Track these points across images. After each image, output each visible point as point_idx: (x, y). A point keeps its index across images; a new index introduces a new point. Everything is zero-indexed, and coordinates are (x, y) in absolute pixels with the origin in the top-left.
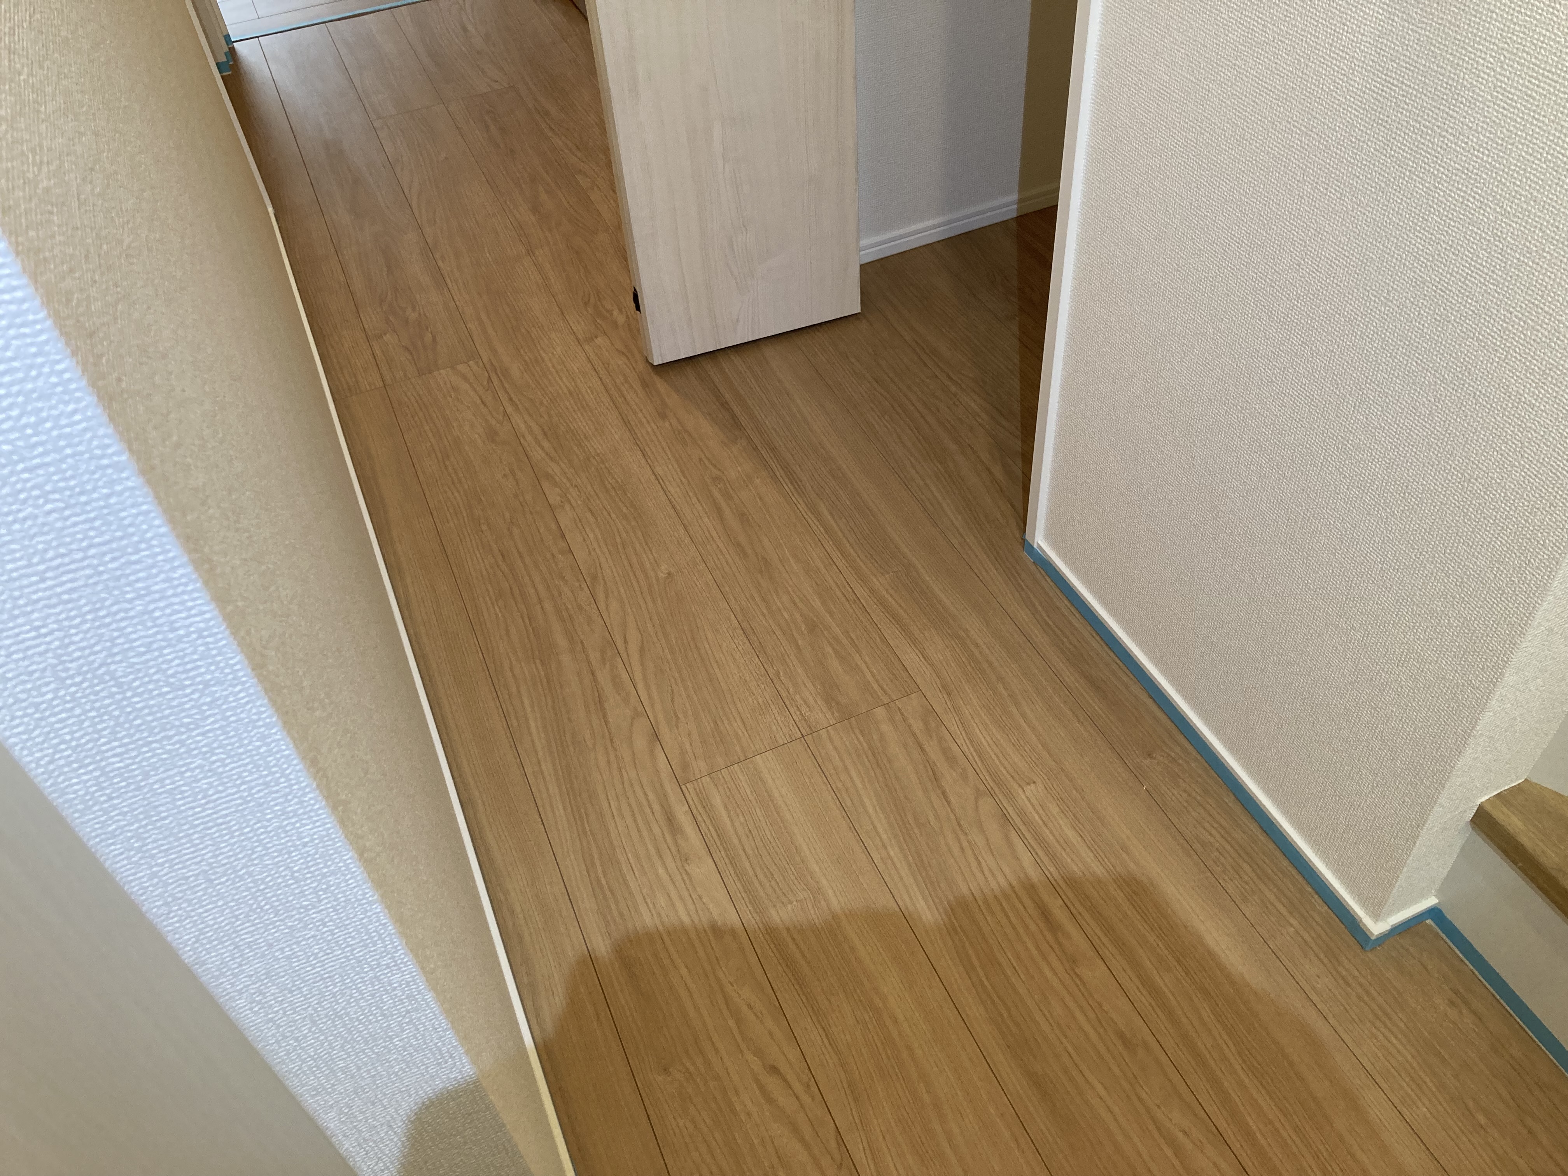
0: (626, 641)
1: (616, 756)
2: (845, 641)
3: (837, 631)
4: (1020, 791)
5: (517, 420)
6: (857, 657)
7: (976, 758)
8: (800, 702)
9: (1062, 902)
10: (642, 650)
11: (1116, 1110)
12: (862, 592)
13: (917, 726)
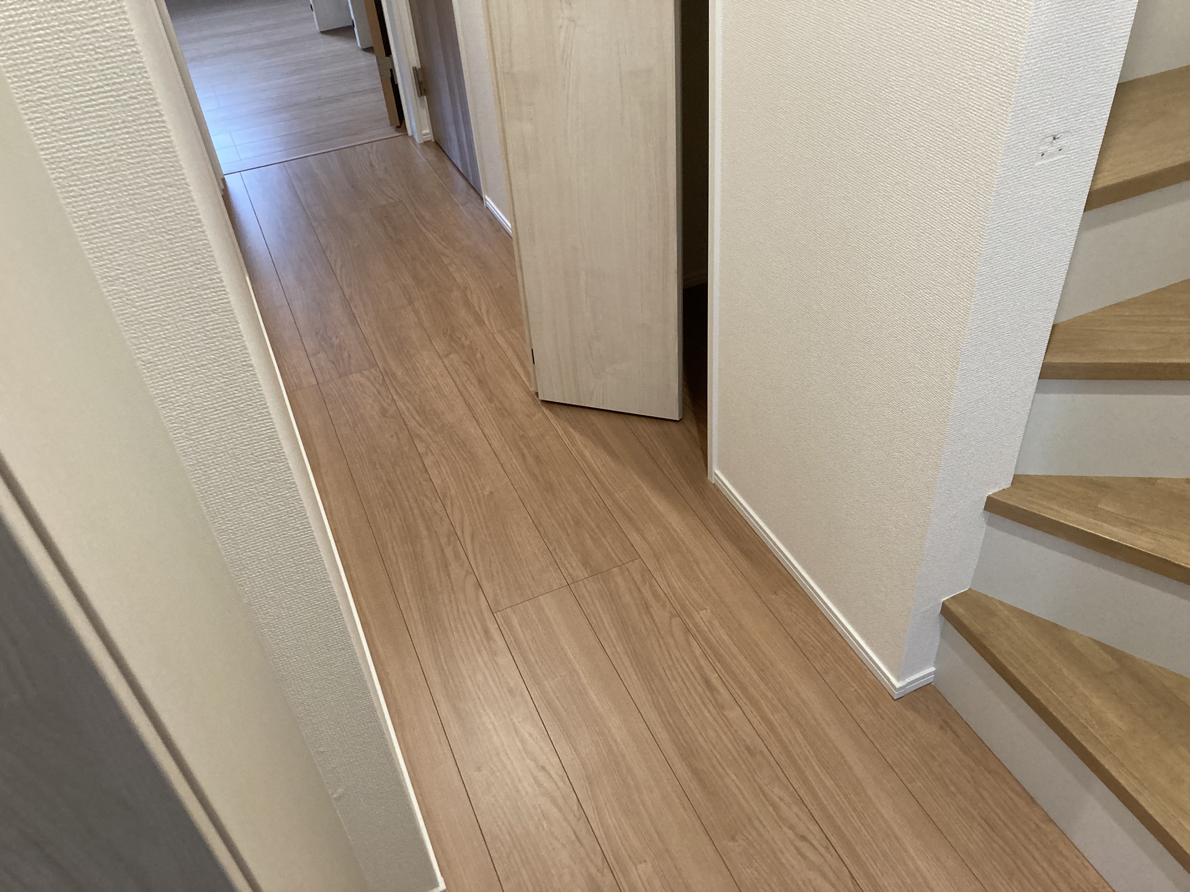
0: (463, 532)
1: (455, 597)
2: (597, 531)
3: (593, 525)
4: (696, 613)
5: (400, 404)
6: (603, 540)
7: (673, 597)
8: (568, 565)
9: (717, 675)
10: (473, 536)
11: (742, 787)
12: (608, 503)
13: (637, 577)
